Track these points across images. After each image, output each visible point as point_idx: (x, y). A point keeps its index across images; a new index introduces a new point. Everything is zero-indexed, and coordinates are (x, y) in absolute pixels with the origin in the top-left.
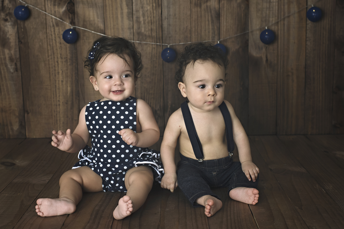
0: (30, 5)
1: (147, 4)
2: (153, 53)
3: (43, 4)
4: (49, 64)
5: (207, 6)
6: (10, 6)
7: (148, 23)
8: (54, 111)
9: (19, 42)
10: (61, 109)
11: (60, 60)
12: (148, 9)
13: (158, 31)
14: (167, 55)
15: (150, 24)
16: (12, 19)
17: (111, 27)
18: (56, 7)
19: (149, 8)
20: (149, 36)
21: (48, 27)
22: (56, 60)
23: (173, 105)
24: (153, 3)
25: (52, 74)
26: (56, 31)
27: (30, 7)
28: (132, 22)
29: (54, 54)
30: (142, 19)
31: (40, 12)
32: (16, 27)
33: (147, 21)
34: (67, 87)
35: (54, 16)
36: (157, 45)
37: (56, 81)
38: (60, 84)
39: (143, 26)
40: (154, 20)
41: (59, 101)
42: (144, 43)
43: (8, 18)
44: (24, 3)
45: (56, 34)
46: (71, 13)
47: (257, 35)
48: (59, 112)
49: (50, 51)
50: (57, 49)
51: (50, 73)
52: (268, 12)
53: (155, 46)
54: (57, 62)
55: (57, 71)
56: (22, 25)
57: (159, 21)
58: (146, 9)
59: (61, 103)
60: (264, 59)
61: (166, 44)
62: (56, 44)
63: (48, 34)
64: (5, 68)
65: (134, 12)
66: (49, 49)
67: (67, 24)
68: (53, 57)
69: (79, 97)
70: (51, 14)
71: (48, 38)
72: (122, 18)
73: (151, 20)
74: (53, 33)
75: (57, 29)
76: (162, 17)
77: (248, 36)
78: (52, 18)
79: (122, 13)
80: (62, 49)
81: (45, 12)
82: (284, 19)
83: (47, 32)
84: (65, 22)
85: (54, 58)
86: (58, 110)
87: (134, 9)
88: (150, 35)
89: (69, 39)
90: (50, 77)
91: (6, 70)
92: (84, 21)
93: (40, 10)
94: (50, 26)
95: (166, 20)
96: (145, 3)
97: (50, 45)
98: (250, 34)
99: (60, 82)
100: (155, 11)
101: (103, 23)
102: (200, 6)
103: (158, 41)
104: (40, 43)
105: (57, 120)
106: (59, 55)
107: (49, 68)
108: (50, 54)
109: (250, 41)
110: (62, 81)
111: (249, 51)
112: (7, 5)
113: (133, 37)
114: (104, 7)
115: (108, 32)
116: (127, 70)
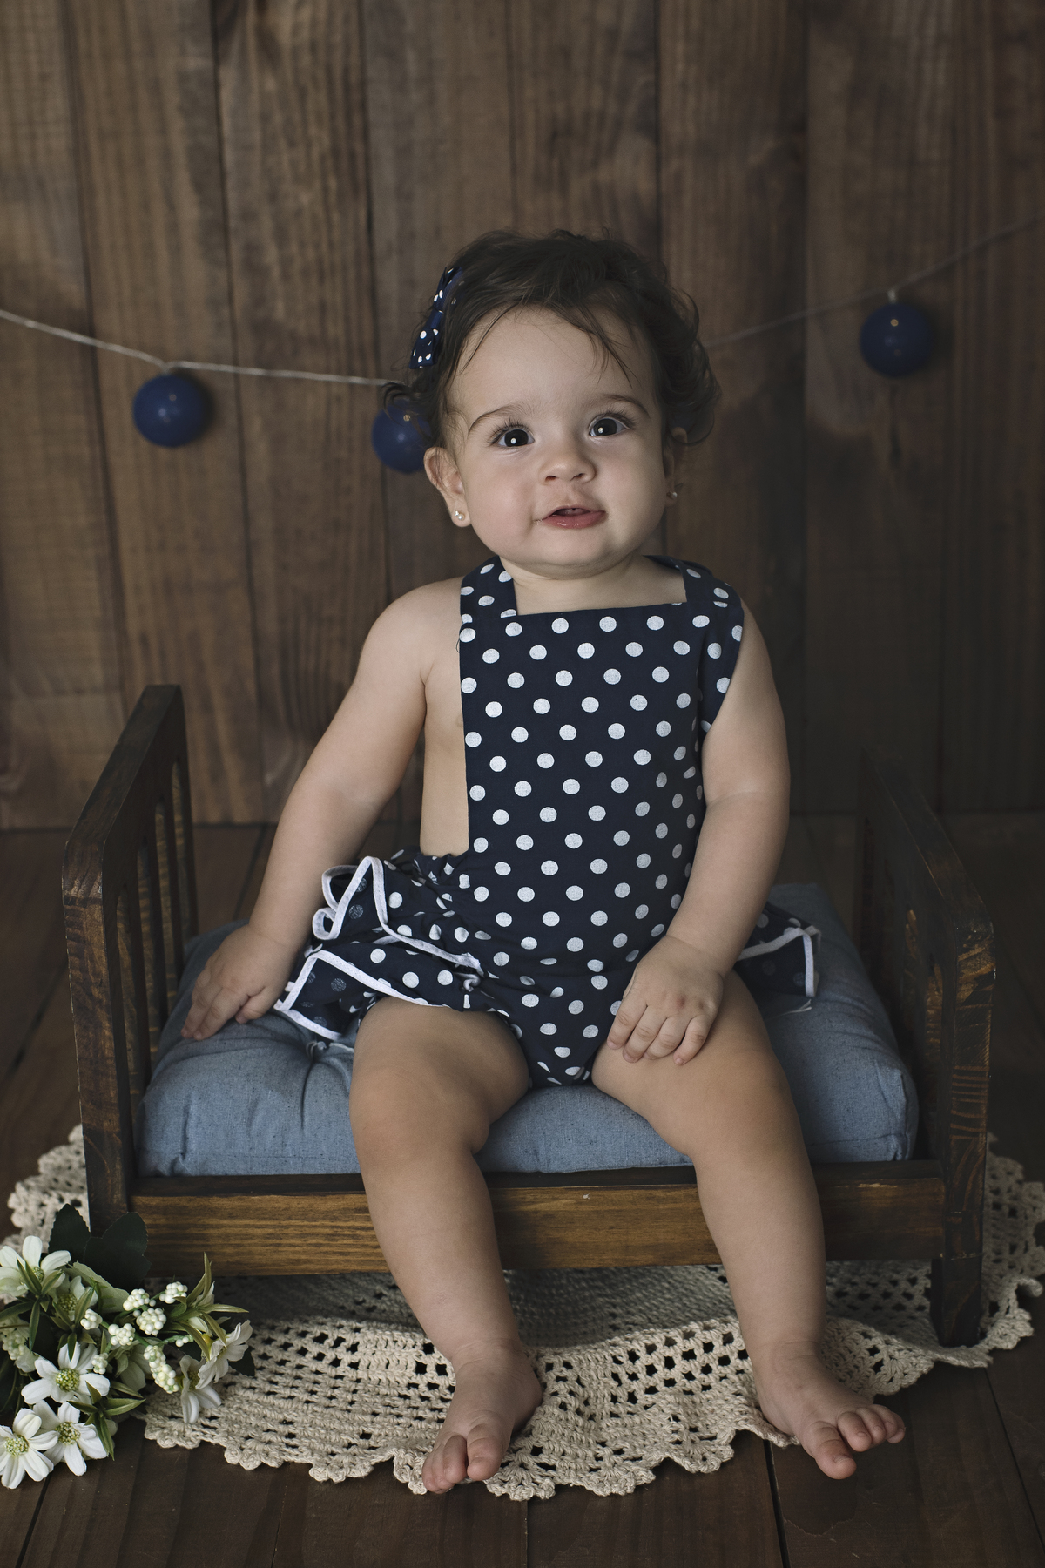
1: (297, 179)
2: (334, 425)
5: (596, 186)
7: (306, 273)
12: (301, 207)
13: (353, 315)
14: (401, 437)
15: (314, 279)
17: (120, 294)
19: (305, 198)
20: (312, 340)
24: (324, 176)
28: (226, 273)
30: (271, 256)
33: (298, 264)
36: (352, 386)
39: (280, 288)
40: (332, 261)
42: (287, 378)
47: (847, 327)
53: (345, 391)
57: (359, 267)
58: (290, 205)
60: (883, 451)
65: (232, 223)
72: (176, 250)
73: (320, 261)
76: (371, 243)
77: (804, 335)
79: (173, 228)
82: (982, 251)
87: (232, 205)
88: (317, 332)
95: (395, 257)
96: (289, 174)
98: (812, 328)
100: (336, 217)
101: (83, 277)
102: (564, 189)
103: (357, 366)
109: (810, 363)
111: (808, 409)
113: (231, 348)
114: (83, 197)
115: (108, 321)
116: (613, 391)
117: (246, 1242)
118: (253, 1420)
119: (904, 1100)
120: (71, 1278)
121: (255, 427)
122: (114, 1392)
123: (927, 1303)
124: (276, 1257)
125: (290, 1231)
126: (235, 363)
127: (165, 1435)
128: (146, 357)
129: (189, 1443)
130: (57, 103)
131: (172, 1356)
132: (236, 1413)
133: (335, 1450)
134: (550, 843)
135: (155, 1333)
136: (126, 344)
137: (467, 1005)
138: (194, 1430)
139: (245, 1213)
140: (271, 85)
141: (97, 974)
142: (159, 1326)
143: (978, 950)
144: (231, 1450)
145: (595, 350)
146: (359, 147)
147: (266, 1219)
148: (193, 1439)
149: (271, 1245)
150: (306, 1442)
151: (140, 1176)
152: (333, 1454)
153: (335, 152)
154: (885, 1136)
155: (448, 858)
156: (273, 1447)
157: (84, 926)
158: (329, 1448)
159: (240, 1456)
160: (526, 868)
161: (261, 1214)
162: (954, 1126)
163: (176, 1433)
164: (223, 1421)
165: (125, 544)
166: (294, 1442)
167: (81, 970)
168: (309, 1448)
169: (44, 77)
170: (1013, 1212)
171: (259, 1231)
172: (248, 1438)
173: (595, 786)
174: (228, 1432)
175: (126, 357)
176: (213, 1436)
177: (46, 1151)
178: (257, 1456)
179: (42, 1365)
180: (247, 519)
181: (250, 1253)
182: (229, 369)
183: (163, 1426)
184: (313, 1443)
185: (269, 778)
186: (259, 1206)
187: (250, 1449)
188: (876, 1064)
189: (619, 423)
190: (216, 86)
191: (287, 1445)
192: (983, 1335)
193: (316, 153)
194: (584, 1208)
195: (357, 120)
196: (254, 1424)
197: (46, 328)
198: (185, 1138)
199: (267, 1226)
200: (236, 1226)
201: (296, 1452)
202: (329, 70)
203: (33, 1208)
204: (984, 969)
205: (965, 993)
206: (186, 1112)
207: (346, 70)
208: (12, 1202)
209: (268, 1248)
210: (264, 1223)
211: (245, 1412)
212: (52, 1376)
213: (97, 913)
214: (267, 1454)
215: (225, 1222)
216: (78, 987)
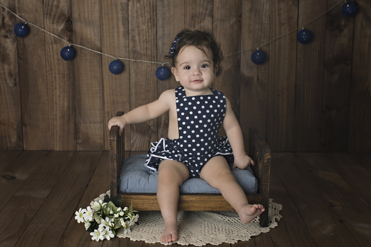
0: (29, 23)
1: (143, 23)
2: (148, 71)
3: (42, 22)
4: (47, 80)
5: (201, 27)
6: (10, 23)
7: (143, 41)
8: (51, 125)
9: (18, 58)
10: (58, 122)
11: (57, 76)
12: (143, 29)
13: (152, 50)
14: (161, 73)
15: (145, 43)
16: (12, 35)
17: (107, 45)
18: (55, 24)
20: (144, 55)
21: (46, 44)
22: (54, 75)
23: (166, 121)
24: (148, 23)
25: (50, 89)
26: (54, 48)
27: (29, 25)
28: (128, 41)
29: (52, 70)
30: (137, 38)
31: (39, 29)
32: (16, 43)
33: (142, 40)
34: (64, 101)
35: (53, 33)
36: (152, 63)
37: (53, 96)
38: (58, 99)
39: (138, 44)
40: (149, 40)
41: (56, 115)
42: (139, 61)
43: (8, 34)
44: (24, 20)
45: (54, 51)
46: (69, 31)
47: (249, 54)
48: (56, 126)
49: (48, 67)
50: (55, 66)
51: (47, 88)
52: (259, 33)
53: (150, 64)
54: (55, 78)
55: (54, 87)
56: (21, 42)
57: (154, 40)
58: (141, 28)
59: (58, 118)
60: (256, 79)
61: (160, 63)
62: (54, 60)
63: (46, 51)
64: (4, 83)
65: (130, 31)
66: (47, 65)
67: (65, 41)
68: (50, 73)
69: (75, 111)
70: (50, 32)
71: (46, 54)
72: (118, 36)
73: (146, 39)
74: (51, 50)
75: (55, 46)
76: (156, 36)
77: (240, 56)
78: (50, 35)
79: (118, 32)
80: (59, 66)
81: (43, 30)
82: (275, 40)
83: (45, 49)
84: (63, 40)
85: (52, 73)
86: (55, 123)
87: (130, 28)
88: (145, 53)
89: (67, 55)
90: (48, 92)
91: (5, 85)
92: (82, 39)
93: (40, 28)
94: (49, 43)
95: (161, 39)
96: (141, 23)
97: (48, 61)
98: (242, 55)
99: (57, 97)
100: (150, 31)
101: (100, 41)
103: (153, 59)
104: (39, 59)
105: (54, 134)
106: (57, 72)
107: (47, 83)
108: (48, 70)
109: (241, 62)
110: (59, 96)
111: (241, 71)
112: (8, 22)
113: (128, 55)
114: (101, 26)
115: (104, 49)
116: (205, 60)
117: (138, 204)
118: (135, 235)
120: (107, 207)
121: (132, 71)
122: (114, 226)
123: (259, 221)
125: (146, 202)
126: (129, 58)
127: (120, 236)
128: (112, 56)
130: (97, 8)
131: (125, 220)
132: (132, 234)
134: (193, 136)
135: (122, 216)
136: (108, 54)
137: (180, 160)
139: (138, 199)
140: (138, 6)
141: (114, 153)
142: (123, 214)
143: (268, 154)
145: (202, 53)
146: (155, 18)
148: (125, 237)
151: (119, 191)
153: (150, 18)
154: (252, 189)
155: (175, 140)
157: (113, 145)
160: (189, 141)
161: (141, 199)
162: (263, 186)
163: (122, 236)
164: (130, 234)
165: (105, 93)
169: (95, 3)
170: (275, 209)
171: (140, 202)
172: (134, 237)
173: (201, 126)
174: (131, 236)
175: (108, 56)
176: (128, 236)
177: (95, 198)
179: (103, 220)
181: (138, 206)
182: (127, 59)
185: (132, 142)
188: (250, 176)
189: (206, 66)
190: (128, 5)
192: (269, 226)
193: (146, 19)
194: (198, 199)
195: (155, 13)
197: (93, 50)
198: (128, 185)
199: (142, 201)
200: (136, 201)
202: (150, 3)
204: (269, 157)
205: (266, 161)
206: (128, 181)
207: (153, 3)
212: (104, 223)
213: (115, 142)
215: (134, 200)
216: (111, 156)
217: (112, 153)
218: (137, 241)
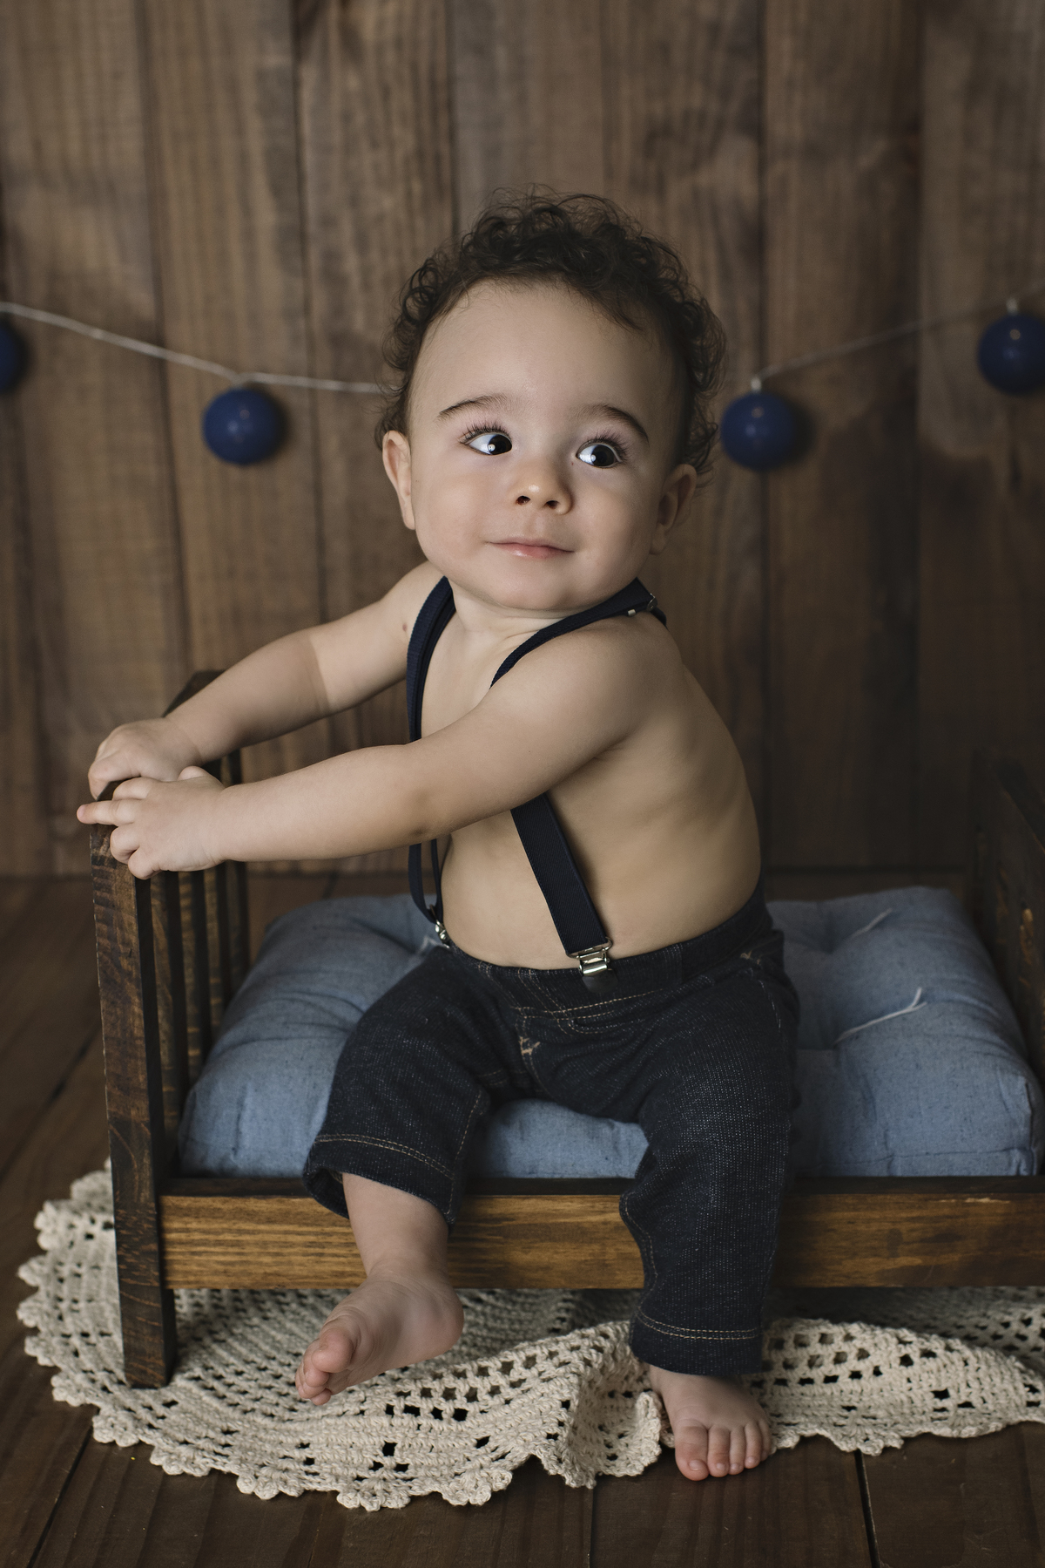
1: (379, 182)
12: (383, 212)
17: (191, 304)
19: (387, 203)
24: (408, 180)
28: (303, 282)
30: (351, 263)
33: (379, 273)
39: (360, 299)
58: (372, 209)
65: (310, 229)
72: (251, 258)
79: (249, 235)
87: (310, 210)
92: (54, 277)
96: (371, 177)
100: (419, 223)
101: (153, 285)
102: (661, 191)
113: (307, 361)
114: (156, 202)
115: (179, 330)
117: (285, 1251)
118: (268, 1448)
119: (1029, 1111)
121: (332, 445)
124: (318, 1268)
125: (334, 1239)
126: (311, 374)
127: (172, 1461)
128: (218, 369)
129: (197, 1470)
130: (130, 103)
132: (251, 1441)
133: (361, 1474)
136: (197, 355)
138: (204, 1457)
139: (285, 1217)
140: (353, 82)
141: (126, 943)
144: (244, 1478)
146: (445, 149)
147: (307, 1225)
148: (202, 1466)
149: (312, 1254)
150: (326, 1468)
152: (360, 1479)
153: (420, 154)
154: (1007, 1150)
156: (291, 1475)
157: (113, 889)
158: (353, 1472)
159: (254, 1484)
163: (184, 1459)
164: (236, 1448)
166: (314, 1468)
167: (109, 938)
168: (331, 1474)
169: (116, 76)
171: (299, 1239)
172: (263, 1466)
174: (241, 1459)
175: (196, 367)
176: (225, 1463)
178: (275, 1484)
180: (321, 544)
181: (290, 1263)
182: (303, 381)
183: (172, 1451)
184: (335, 1468)
186: (301, 1209)
187: (266, 1477)
188: (999, 1073)
190: (296, 84)
191: (307, 1473)
193: (399, 157)
195: (443, 121)
196: (269, 1451)
197: (115, 339)
199: (309, 1233)
200: (274, 1233)
201: (317, 1479)
203: (62, 1228)
207: (432, 68)
208: (40, 1222)
209: (310, 1258)
210: (305, 1229)
211: (261, 1440)
214: (286, 1482)
215: (262, 1227)
216: (106, 958)
217: (111, 938)
218: (281, 1495)
